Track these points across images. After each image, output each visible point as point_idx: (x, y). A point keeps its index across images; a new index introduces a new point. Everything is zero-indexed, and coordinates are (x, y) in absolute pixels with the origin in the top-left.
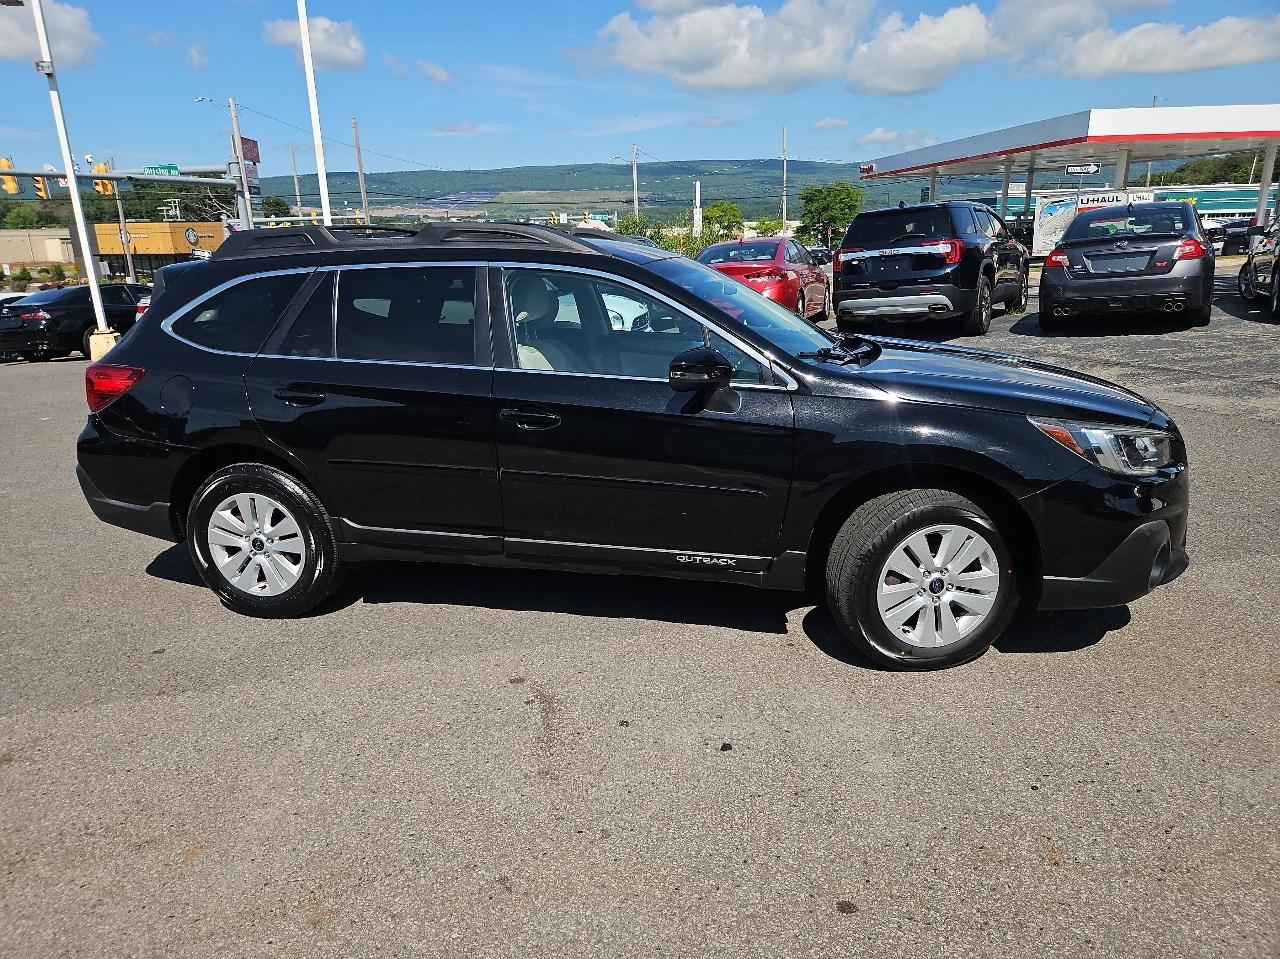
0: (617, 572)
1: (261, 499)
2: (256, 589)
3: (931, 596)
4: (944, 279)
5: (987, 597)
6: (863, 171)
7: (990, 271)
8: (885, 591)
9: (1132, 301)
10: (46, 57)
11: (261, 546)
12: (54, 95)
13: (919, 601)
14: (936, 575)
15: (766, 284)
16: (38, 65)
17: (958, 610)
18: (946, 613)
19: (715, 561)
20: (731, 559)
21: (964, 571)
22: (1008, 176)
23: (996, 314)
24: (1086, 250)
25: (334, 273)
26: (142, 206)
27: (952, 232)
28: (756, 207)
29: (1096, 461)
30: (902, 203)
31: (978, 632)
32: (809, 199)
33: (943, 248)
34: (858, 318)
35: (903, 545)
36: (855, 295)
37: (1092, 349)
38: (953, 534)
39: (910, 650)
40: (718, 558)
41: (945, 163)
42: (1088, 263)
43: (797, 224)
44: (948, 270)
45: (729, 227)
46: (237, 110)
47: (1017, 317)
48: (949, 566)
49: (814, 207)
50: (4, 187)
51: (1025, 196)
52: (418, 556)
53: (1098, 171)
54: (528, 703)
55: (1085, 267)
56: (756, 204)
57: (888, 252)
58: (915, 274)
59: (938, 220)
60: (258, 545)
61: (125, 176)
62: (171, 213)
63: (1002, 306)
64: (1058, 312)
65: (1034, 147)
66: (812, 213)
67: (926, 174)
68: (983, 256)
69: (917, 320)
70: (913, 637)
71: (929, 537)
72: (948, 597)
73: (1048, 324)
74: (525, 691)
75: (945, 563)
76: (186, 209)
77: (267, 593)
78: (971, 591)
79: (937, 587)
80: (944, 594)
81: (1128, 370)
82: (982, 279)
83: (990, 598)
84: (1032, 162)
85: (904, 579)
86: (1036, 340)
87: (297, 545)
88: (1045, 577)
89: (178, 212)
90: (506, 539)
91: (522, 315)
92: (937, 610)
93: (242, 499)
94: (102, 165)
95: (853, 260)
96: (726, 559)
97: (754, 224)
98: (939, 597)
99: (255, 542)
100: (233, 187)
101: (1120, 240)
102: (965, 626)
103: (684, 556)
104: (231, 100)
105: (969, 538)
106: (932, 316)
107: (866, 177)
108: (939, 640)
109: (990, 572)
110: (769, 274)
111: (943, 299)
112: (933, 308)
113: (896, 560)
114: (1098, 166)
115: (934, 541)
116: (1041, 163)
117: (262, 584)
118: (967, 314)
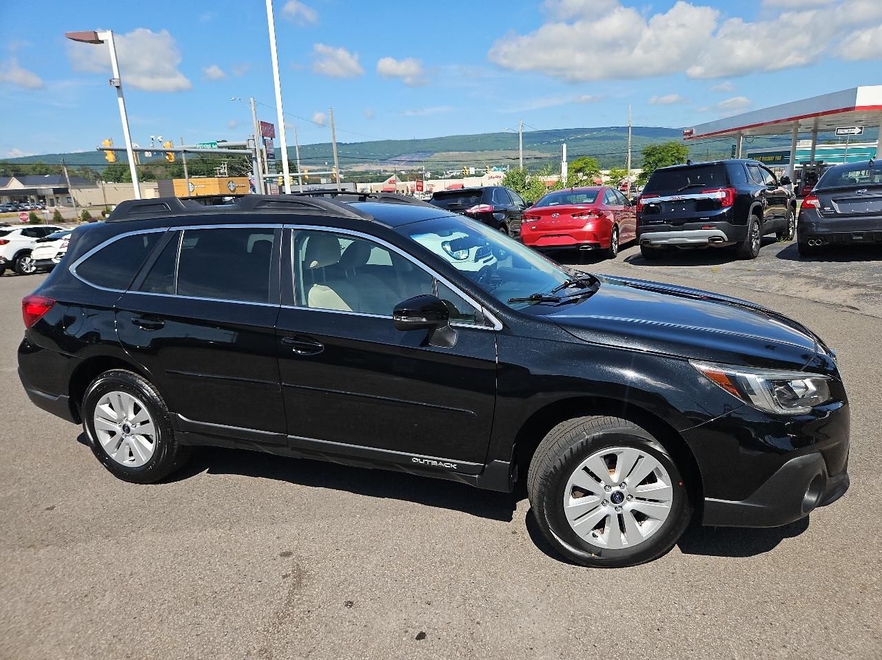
0: (370, 466)
1: (125, 396)
2: (127, 462)
3: (614, 506)
4: (721, 217)
5: (664, 505)
6: (686, 134)
7: (758, 211)
8: (572, 503)
9: (870, 235)
10: (116, 76)
11: (128, 430)
12: (120, 100)
13: (604, 510)
14: (615, 489)
15: (587, 221)
16: (111, 81)
17: (640, 517)
18: (629, 520)
19: (441, 464)
20: (453, 463)
21: (641, 484)
22: (796, 136)
23: (765, 242)
24: (835, 195)
25: (179, 231)
26: (203, 167)
27: (727, 183)
28: (612, 160)
29: (749, 400)
30: (689, 161)
31: (658, 534)
32: (648, 155)
33: (719, 195)
34: (655, 246)
35: (582, 465)
36: (653, 229)
37: (838, 272)
38: (626, 455)
39: (600, 551)
40: (443, 462)
41: (750, 127)
42: (835, 205)
43: (639, 171)
44: (725, 211)
45: (589, 175)
46: (255, 105)
47: (784, 244)
48: (627, 480)
49: (652, 159)
50: (106, 158)
51: (810, 149)
52: (231, 445)
53: (861, 133)
54: (284, 577)
55: (833, 208)
56: (612, 157)
57: (677, 197)
58: (697, 214)
59: (717, 174)
60: (127, 429)
61: (182, 150)
62: (222, 171)
63: (774, 235)
64: (812, 243)
65: (817, 115)
66: (650, 164)
67: (733, 136)
68: (753, 199)
69: (700, 248)
70: (602, 540)
71: (606, 457)
72: (629, 505)
73: (804, 252)
74: (287, 565)
75: (622, 478)
76: (231, 168)
77: (135, 465)
78: (650, 500)
79: (617, 498)
80: (625, 503)
81: (863, 290)
82: (751, 217)
83: (666, 507)
84: (816, 124)
85: (587, 493)
86: (794, 263)
87: (150, 429)
88: (706, 499)
89: (226, 171)
90: (289, 436)
91: (314, 264)
92: (620, 517)
93: (112, 395)
94: (168, 143)
95: (651, 203)
96: (450, 463)
97: (607, 172)
98: (621, 507)
99: (124, 427)
100: (250, 155)
101: (862, 188)
102: (647, 530)
103: (416, 458)
104: (252, 99)
105: (640, 457)
106: (712, 245)
107: (688, 139)
108: (624, 542)
109: (663, 484)
110: (590, 214)
111: (720, 233)
112: (712, 239)
113: (578, 477)
114: (861, 128)
115: (611, 461)
116: (821, 127)
117: (132, 458)
118: (740, 243)
